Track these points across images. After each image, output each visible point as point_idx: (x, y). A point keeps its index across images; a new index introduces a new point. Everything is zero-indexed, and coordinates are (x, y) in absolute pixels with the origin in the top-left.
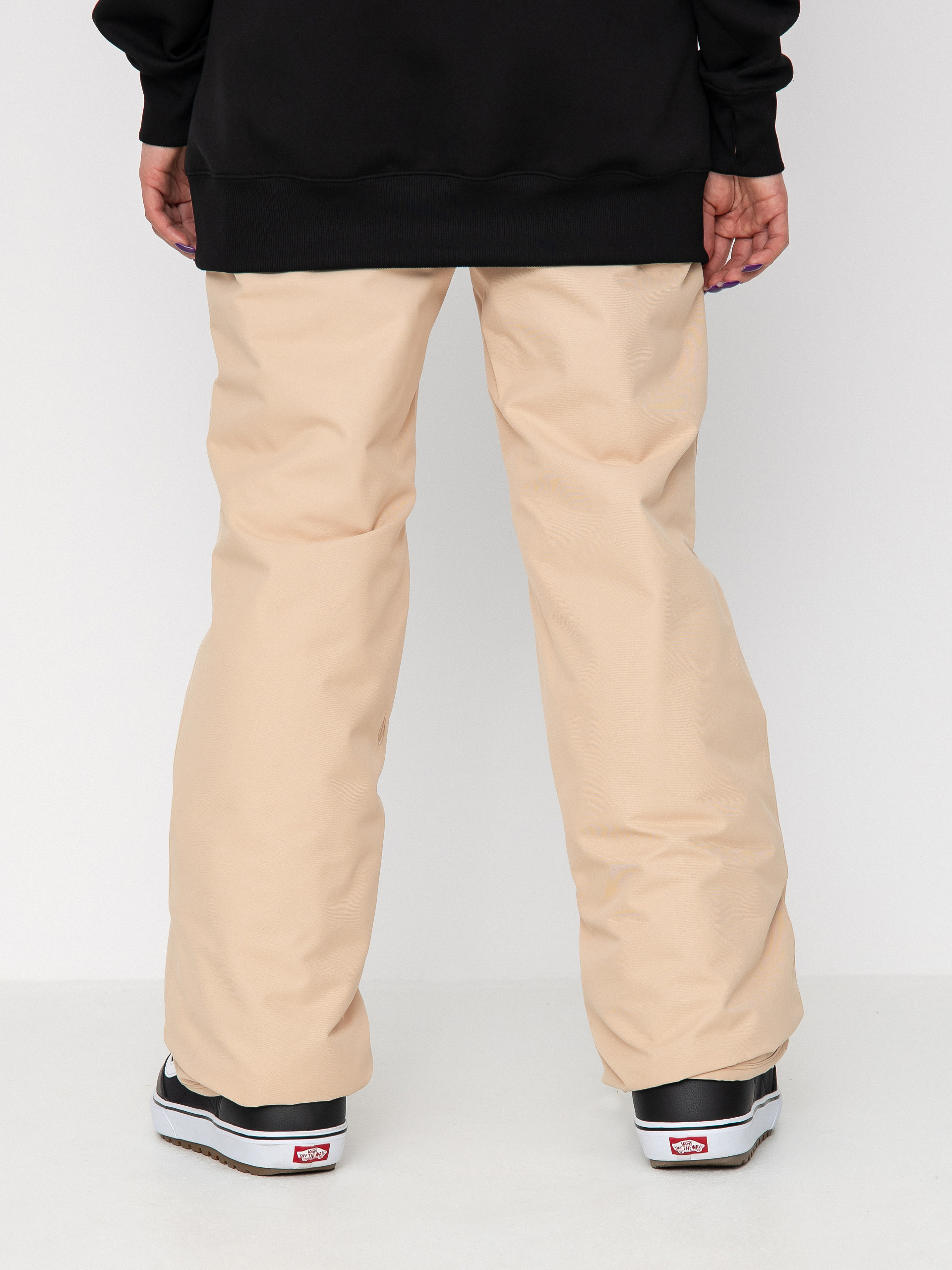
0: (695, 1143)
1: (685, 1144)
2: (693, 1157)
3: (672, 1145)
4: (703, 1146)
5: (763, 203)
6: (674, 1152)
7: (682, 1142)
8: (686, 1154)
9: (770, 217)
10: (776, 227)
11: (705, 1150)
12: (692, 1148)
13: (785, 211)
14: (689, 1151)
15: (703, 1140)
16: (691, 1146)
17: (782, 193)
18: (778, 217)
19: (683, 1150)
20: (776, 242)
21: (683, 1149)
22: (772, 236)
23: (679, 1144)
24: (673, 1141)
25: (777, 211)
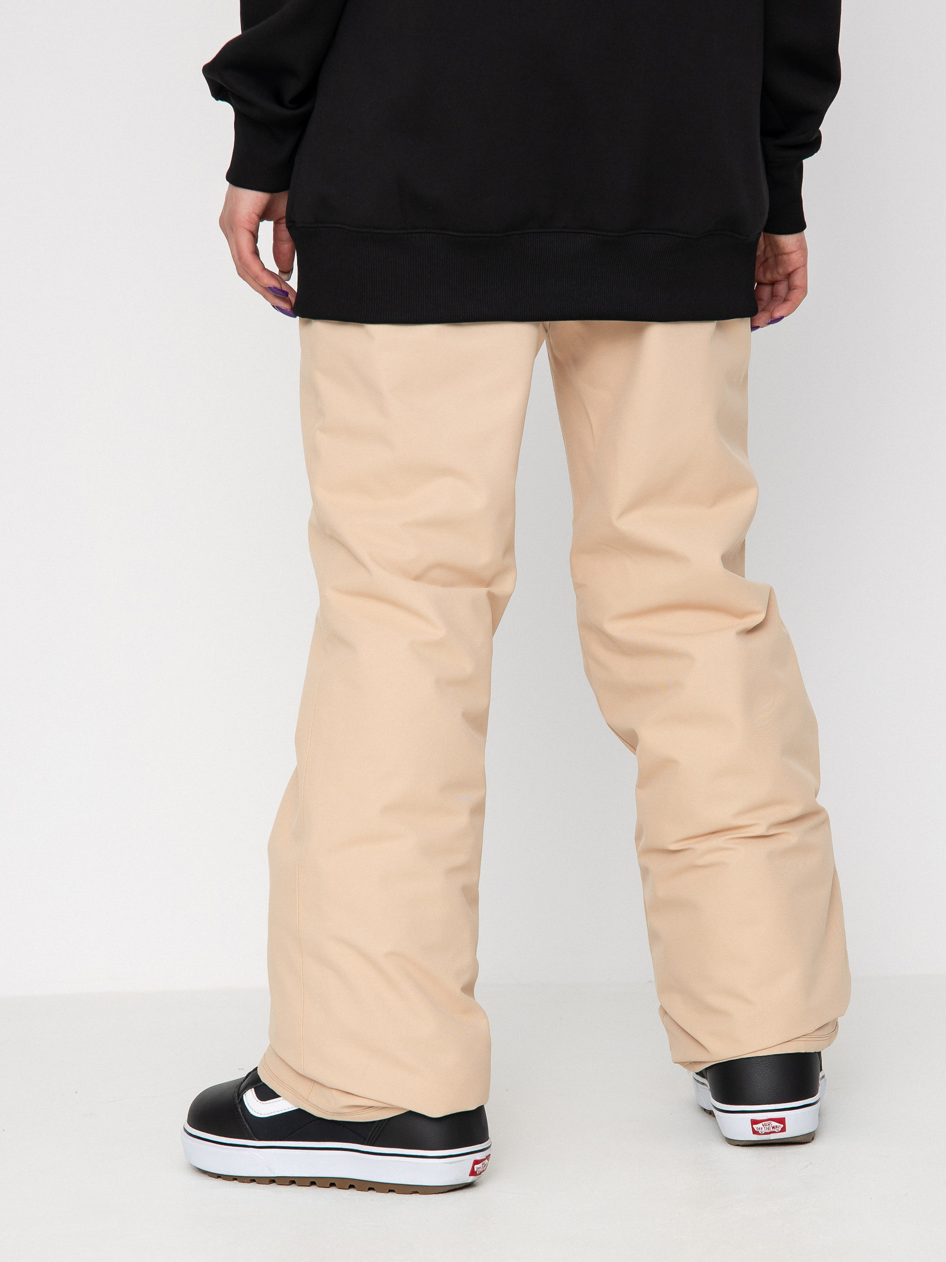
0: (774, 1124)
1: (766, 1125)
2: (773, 1137)
3: (754, 1126)
4: (782, 1126)
5: (785, 257)
6: (755, 1132)
7: (763, 1123)
8: (766, 1133)
9: (791, 269)
10: (797, 280)
11: (783, 1130)
12: (771, 1129)
13: (805, 265)
14: (770, 1131)
15: (782, 1121)
16: (771, 1127)
17: (803, 249)
18: (798, 270)
19: (764, 1131)
20: (795, 294)
21: (763, 1129)
22: (792, 287)
23: (760, 1125)
24: (754, 1122)
25: (798, 265)
